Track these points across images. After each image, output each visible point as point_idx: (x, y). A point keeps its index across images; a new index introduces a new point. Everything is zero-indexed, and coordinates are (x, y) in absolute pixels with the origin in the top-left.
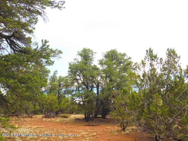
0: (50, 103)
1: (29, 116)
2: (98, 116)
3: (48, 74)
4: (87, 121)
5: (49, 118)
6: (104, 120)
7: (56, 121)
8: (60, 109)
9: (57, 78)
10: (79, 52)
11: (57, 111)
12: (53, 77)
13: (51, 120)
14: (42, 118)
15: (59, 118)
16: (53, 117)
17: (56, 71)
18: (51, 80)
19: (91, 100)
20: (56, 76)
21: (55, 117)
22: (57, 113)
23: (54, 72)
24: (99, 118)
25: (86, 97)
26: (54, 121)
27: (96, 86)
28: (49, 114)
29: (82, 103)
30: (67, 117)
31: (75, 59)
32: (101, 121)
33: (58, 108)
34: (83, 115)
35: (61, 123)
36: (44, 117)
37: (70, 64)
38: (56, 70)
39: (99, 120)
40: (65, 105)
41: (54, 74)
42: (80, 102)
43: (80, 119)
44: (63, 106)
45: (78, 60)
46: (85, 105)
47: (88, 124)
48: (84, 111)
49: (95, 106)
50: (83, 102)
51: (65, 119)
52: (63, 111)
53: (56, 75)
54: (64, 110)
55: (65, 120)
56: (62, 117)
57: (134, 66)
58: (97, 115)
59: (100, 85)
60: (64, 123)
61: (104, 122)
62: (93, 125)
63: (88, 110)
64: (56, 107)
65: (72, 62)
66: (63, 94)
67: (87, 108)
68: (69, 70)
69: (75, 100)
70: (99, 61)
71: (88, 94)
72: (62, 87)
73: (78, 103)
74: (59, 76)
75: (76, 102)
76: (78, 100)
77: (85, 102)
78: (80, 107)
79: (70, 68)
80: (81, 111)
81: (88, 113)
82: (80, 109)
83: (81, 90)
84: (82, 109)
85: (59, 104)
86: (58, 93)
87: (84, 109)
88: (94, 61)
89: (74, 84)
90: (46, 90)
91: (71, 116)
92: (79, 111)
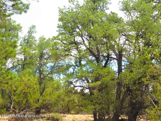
0: (24, 91)
2: (120, 118)
3: (18, 34)
8: (44, 103)
9: (36, 41)
11: (37, 108)
17: (34, 27)
19: (107, 86)
20: (34, 37)
22: (38, 112)
25: (97, 79)
27: (115, 57)
28: (21, 113)
29: (87, 91)
30: (57, 120)
33: (40, 101)
34: (90, 115)
36: (12, 118)
37: (61, 11)
38: (34, 25)
41: (30, 32)
42: (83, 89)
44: (50, 97)
45: (78, 2)
46: (94, 94)
48: (93, 107)
49: (114, 98)
50: (89, 88)
53: (33, 35)
54: (51, 105)
56: (48, 119)
59: (124, 53)
63: (100, 104)
64: (37, 99)
65: (64, 6)
66: (49, 74)
67: (98, 101)
68: (60, 24)
69: (74, 85)
70: (121, 3)
71: (100, 72)
72: (47, 59)
73: (79, 91)
74: (40, 38)
75: (76, 88)
76: (79, 85)
77: (94, 88)
78: (85, 98)
79: (61, 20)
80: (85, 107)
81: (100, 111)
82: (84, 103)
83: (84, 66)
84: (89, 104)
85: (41, 94)
86: (38, 71)
87: (92, 103)
88: (111, 4)
89: (71, 53)
90: (14, 65)
91: (67, 118)
92: (83, 107)
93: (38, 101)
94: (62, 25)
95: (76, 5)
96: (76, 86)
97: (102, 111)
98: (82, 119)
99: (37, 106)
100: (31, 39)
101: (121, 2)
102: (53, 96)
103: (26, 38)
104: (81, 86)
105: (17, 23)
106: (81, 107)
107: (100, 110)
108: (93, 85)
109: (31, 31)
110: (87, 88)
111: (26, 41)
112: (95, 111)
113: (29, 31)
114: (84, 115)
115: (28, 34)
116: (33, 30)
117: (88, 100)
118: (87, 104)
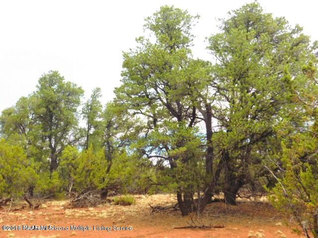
0: (87, 169)
1: (31, 205)
2: (213, 198)
3: (79, 99)
4: (184, 214)
5: (82, 207)
6: (233, 207)
7: (100, 215)
8: (112, 182)
9: (101, 106)
10: (149, 18)
11: (103, 189)
12: (91, 105)
13: (88, 213)
14: (65, 208)
15: (109, 207)
16: (94, 205)
17: (98, 90)
18: (86, 113)
19: (194, 155)
20: (98, 102)
21: (99, 204)
22: (104, 194)
23: (92, 93)
24: (218, 204)
25: (179, 144)
26: (95, 216)
28: (82, 197)
30: (129, 204)
31: (140, 39)
32: (224, 212)
33: (107, 180)
34: (172, 195)
35: (113, 221)
36: (70, 205)
37: (126, 56)
38: (98, 87)
39: (218, 208)
40: (124, 171)
41: (94, 97)
42: (161, 160)
43: (163, 208)
44: (118, 174)
45: (148, 40)
46: (176, 167)
47: (190, 222)
48: (175, 185)
50: (169, 158)
51: (125, 209)
52: (119, 187)
53: (98, 99)
54: (121, 184)
55: (123, 213)
56: (117, 204)
57: (313, 48)
58: (213, 196)
60: (120, 222)
61: (233, 213)
62: (203, 226)
63: (186, 180)
64: (102, 177)
65: (131, 49)
66: (119, 146)
67: (182, 176)
68: (124, 70)
69: (148, 155)
70: (208, 40)
71: (184, 134)
72: (116, 129)
73: (155, 163)
74: (108, 104)
75: (150, 159)
76: (155, 155)
77: (176, 158)
78: (163, 173)
79: (126, 65)
80: (165, 185)
81: (186, 191)
82: (163, 180)
83: (161, 126)
84: (170, 181)
85: (108, 171)
86: (106, 144)
87: (174, 180)
88: (193, 45)
89: (141, 110)
90: (75, 138)
91: (142, 200)
92: (162, 185)
93: (104, 180)
94: (127, 71)
95: (146, 44)
96: (151, 157)
97: (189, 190)
98: (162, 201)
99: (102, 187)
100: (96, 105)
101: (208, 38)
102: (123, 173)
103: (89, 104)
104: (158, 157)
105: (78, 87)
106: (158, 186)
107: (186, 189)
108: (174, 152)
109: (95, 95)
110: (166, 159)
111: (90, 107)
112: (179, 191)
113: (93, 94)
114: (165, 194)
115: (92, 99)
116: (98, 93)
117: (169, 175)
118: (168, 181)
